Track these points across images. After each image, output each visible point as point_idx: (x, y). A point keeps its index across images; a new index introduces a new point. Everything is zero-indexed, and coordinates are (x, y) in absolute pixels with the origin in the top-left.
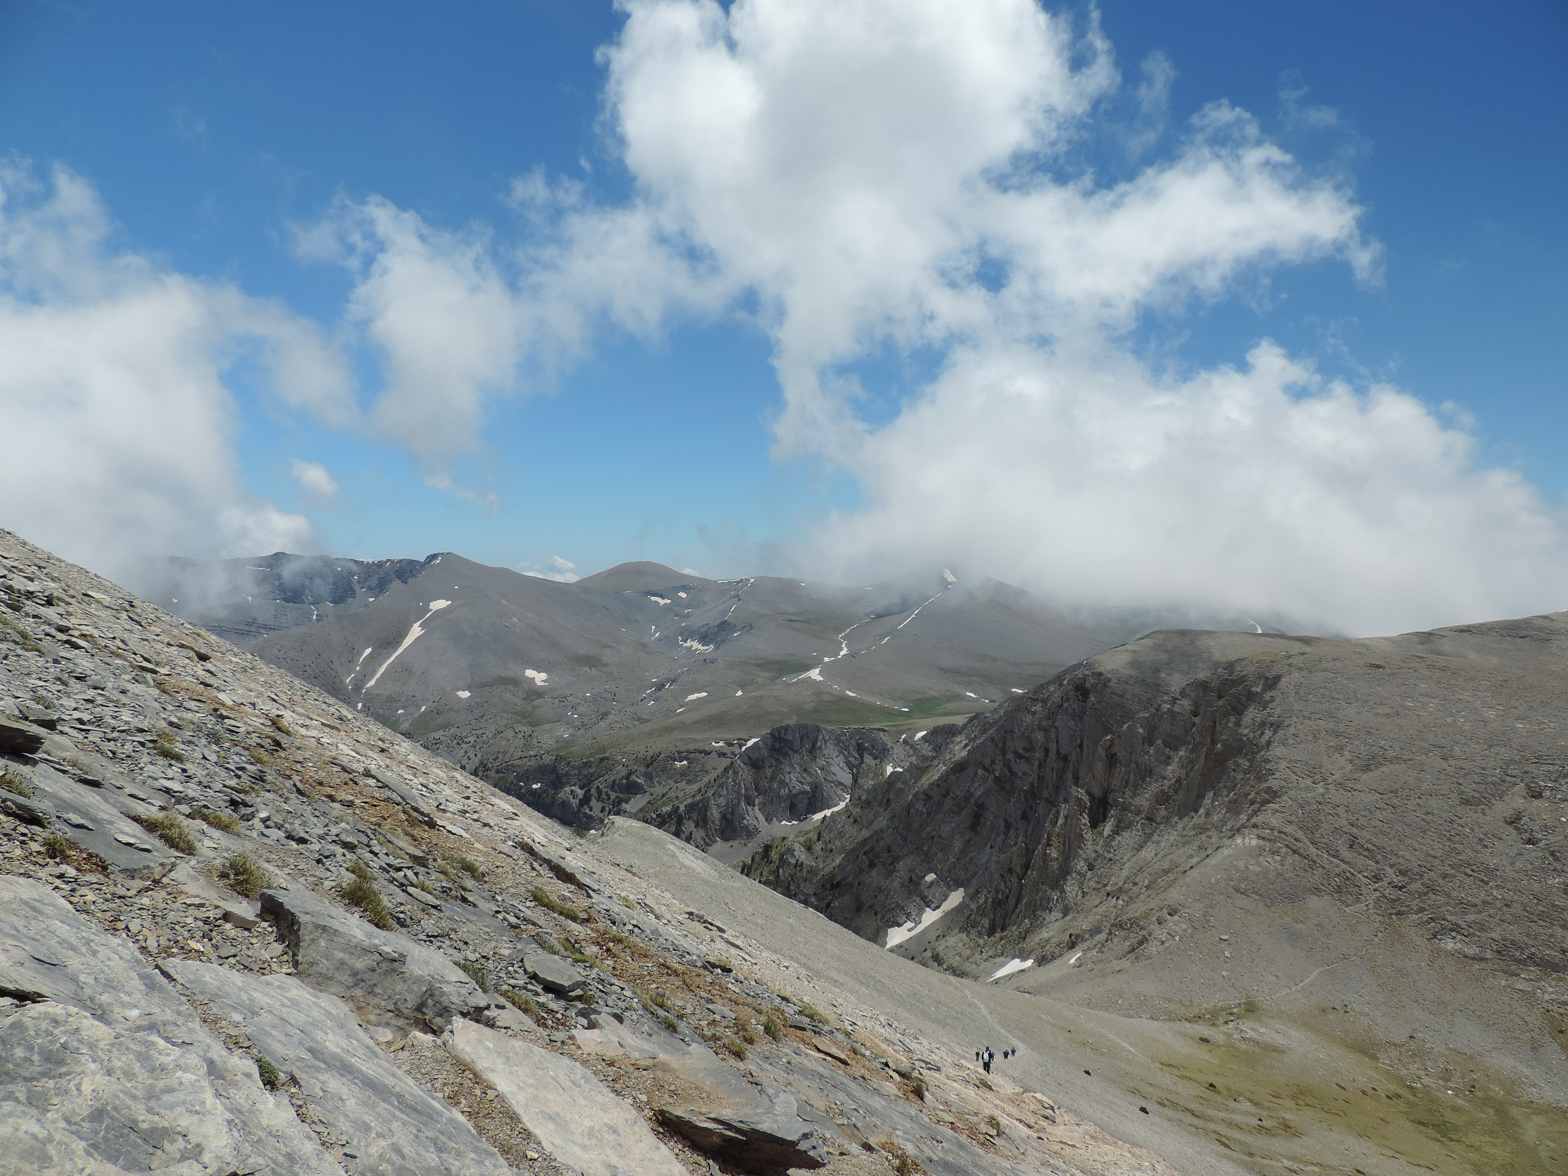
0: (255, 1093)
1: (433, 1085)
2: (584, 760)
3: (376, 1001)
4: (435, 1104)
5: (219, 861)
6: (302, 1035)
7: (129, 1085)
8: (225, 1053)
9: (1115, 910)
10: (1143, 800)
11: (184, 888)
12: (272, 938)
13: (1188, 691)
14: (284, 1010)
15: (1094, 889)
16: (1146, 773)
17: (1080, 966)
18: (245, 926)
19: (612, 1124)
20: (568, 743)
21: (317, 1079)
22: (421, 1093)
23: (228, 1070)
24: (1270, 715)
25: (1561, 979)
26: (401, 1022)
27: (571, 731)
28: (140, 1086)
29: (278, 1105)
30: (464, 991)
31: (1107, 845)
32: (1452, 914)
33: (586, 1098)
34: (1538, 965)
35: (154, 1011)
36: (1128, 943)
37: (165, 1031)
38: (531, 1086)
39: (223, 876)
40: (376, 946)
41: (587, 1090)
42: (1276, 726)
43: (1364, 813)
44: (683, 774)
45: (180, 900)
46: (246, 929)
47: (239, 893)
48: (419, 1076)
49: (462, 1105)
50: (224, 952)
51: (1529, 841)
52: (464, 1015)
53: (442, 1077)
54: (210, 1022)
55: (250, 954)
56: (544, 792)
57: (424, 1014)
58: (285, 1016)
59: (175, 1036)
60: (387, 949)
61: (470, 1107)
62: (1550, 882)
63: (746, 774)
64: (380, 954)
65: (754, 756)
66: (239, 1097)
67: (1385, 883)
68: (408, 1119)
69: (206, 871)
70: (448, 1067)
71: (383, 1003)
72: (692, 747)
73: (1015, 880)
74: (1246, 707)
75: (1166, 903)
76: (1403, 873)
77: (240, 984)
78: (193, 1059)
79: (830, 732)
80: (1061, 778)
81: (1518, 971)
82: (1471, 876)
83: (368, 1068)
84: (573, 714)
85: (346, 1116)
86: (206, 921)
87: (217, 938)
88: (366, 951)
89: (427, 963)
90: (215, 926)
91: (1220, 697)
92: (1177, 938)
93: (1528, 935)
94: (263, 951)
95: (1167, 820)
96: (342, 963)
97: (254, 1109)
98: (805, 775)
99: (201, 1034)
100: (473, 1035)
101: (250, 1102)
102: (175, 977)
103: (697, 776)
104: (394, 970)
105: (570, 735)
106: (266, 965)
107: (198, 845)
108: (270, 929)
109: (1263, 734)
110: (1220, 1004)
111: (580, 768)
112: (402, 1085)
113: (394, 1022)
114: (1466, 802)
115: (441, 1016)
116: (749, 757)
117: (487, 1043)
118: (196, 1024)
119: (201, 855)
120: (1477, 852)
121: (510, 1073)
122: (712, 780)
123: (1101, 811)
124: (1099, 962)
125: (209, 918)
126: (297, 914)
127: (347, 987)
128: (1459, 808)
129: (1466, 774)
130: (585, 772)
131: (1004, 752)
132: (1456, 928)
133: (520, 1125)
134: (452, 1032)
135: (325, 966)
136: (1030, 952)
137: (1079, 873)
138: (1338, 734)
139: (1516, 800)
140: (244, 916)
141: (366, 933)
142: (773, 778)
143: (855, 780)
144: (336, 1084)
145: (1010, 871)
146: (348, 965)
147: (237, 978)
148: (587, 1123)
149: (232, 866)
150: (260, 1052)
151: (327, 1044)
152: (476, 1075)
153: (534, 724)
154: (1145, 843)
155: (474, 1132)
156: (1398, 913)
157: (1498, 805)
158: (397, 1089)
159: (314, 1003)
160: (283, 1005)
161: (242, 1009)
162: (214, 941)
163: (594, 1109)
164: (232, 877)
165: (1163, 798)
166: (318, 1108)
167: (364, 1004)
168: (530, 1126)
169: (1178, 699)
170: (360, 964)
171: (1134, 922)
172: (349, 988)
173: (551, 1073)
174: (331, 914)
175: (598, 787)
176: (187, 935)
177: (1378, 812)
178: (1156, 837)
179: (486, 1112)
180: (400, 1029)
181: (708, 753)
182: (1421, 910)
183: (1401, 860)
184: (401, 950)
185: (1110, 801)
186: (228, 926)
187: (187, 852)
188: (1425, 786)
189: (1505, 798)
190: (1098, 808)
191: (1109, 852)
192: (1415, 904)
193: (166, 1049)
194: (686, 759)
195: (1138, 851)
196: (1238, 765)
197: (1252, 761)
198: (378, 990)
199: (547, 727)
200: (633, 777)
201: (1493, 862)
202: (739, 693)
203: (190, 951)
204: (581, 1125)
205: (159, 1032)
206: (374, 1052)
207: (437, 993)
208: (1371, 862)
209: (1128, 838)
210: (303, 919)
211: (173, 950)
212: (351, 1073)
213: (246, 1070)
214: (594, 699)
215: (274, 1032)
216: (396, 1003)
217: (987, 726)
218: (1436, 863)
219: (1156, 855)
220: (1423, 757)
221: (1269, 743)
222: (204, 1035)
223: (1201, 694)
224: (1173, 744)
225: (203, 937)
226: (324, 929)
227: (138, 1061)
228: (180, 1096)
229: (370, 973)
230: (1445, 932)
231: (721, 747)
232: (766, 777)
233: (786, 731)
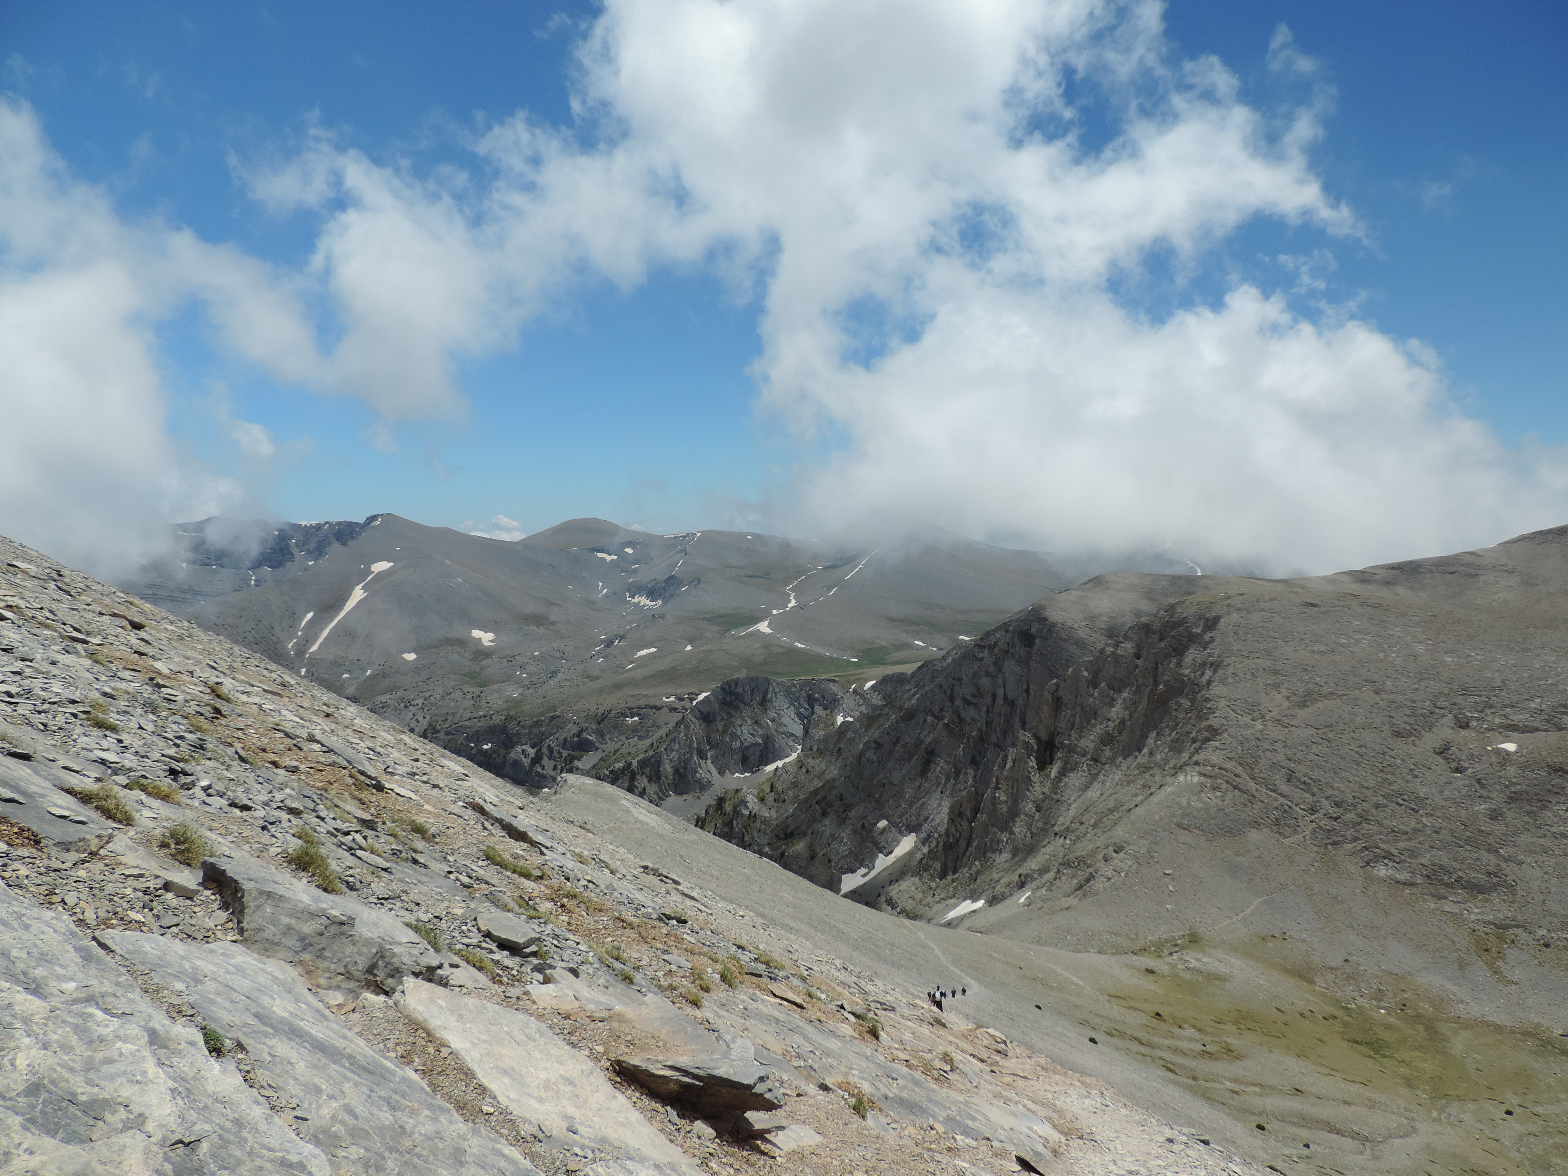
0: (199, 1061)
1: (385, 1045)
2: (535, 719)
3: (325, 964)
4: (388, 1064)
5: (158, 831)
6: (249, 1001)
7: (66, 1058)
8: (167, 1022)
9: (1062, 849)
10: (1088, 742)
11: (123, 859)
12: (215, 906)
13: (1130, 634)
14: (228, 977)
15: (1043, 830)
16: (1091, 715)
17: (1030, 904)
18: (187, 895)
19: (568, 1076)
20: (518, 702)
21: (264, 1044)
22: (373, 1054)
23: (170, 1039)
24: (1210, 655)
25: (1487, 901)
26: (352, 985)
27: (520, 690)
28: (78, 1058)
29: (224, 1071)
30: (415, 952)
31: (1055, 788)
32: (1384, 842)
33: (541, 1052)
34: (1465, 888)
35: (91, 983)
36: (1075, 881)
37: (104, 1003)
38: (485, 1042)
39: (164, 845)
40: (323, 910)
41: (542, 1044)
42: (1216, 666)
43: (1300, 748)
44: (634, 730)
45: (118, 871)
46: (188, 898)
47: (180, 863)
48: (370, 1037)
49: (416, 1064)
50: (166, 922)
51: (1457, 770)
52: (416, 975)
53: (395, 1037)
54: (151, 992)
55: (193, 923)
56: (495, 752)
57: (375, 975)
58: (230, 983)
59: (114, 1008)
60: (335, 913)
61: (424, 1065)
62: (1476, 808)
63: (697, 728)
64: (328, 918)
65: (705, 711)
66: (182, 1065)
67: (1320, 815)
68: (360, 1080)
69: (146, 841)
70: (400, 1027)
71: (333, 967)
72: (643, 702)
73: (965, 824)
74: (1187, 648)
75: (1112, 840)
76: (1337, 805)
77: (182, 953)
78: (133, 1029)
79: (780, 684)
80: (1008, 722)
81: (1447, 895)
82: (1401, 805)
83: (317, 1031)
84: (522, 673)
85: (296, 1079)
86: (146, 892)
87: (158, 908)
88: (313, 915)
89: (377, 925)
90: (156, 896)
91: (1161, 639)
92: (1123, 874)
93: (1456, 860)
94: (207, 919)
95: (1112, 760)
96: (289, 928)
97: (199, 1076)
98: (756, 727)
99: (142, 1004)
100: (424, 995)
101: (195, 1070)
102: (113, 948)
103: (649, 731)
104: (342, 934)
105: (520, 694)
106: (210, 933)
107: (136, 815)
108: (213, 897)
109: (1203, 673)
110: (1164, 937)
111: (531, 727)
112: (352, 1046)
113: (345, 985)
114: (1398, 734)
115: (392, 976)
116: (701, 712)
117: (440, 1001)
118: (136, 995)
119: (139, 826)
120: (1408, 781)
121: (464, 1030)
122: (664, 735)
123: (1048, 754)
124: (1048, 900)
125: (148, 888)
126: (241, 881)
127: (295, 951)
128: (1391, 741)
129: (1397, 708)
130: (535, 731)
131: (952, 699)
132: (1388, 856)
133: (475, 1081)
134: (403, 992)
135: (271, 931)
136: (981, 894)
137: (1027, 815)
138: (1276, 672)
139: (1445, 731)
140: (185, 885)
141: (313, 897)
142: (724, 731)
143: (806, 731)
144: (284, 1048)
145: (961, 814)
146: (295, 930)
147: (179, 947)
148: (543, 1075)
149: (173, 835)
150: (204, 1020)
151: (275, 1009)
152: (429, 1034)
153: (483, 684)
154: (1091, 783)
155: (428, 1089)
156: (1334, 843)
157: (1428, 736)
158: (348, 1051)
159: (261, 969)
160: (228, 972)
161: (184, 978)
162: (155, 911)
163: (550, 1062)
164: (173, 846)
165: (1107, 740)
166: (267, 1073)
167: (313, 968)
168: (485, 1081)
169: (1121, 642)
170: (308, 928)
171: (1081, 861)
172: (297, 953)
173: (506, 1029)
174: (276, 880)
175: (549, 746)
176: (126, 905)
177: (1314, 746)
178: (1101, 777)
179: (440, 1069)
180: (352, 991)
181: (659, 708)
182: (1355, 839)
183: (1336, 792)
184: (349, 913)
185: (1057, 744)
186: (169, 895)
187: (125, 823)
188: (1359, 720)
189: (1434, 729)
190: (1045, 751)
191: (1056, 793)
192: (1349, 834)
193: (105, 1020)
194: (637, 715)
195: (1084, 791)
196: (1180, 705)
197: (1193, 701)
198: (327, 954)
199: (495, 687)
200: (585, 735)
201: (1422, 792)
202: (689, 648)
203: (130, 922)
204: (537, 1078)
205: (97, 1003)
206: (323, 1015)
207: (388, 954)
208: (1307, 795)
209: (1075, 779)
210: (246, 885)
211: (112, 922)
212: (300, 1037)
213: (190, 1038)
214: (543, 658)
215: (219, 1000)
216: (346, 966)
217: (936, 674)
218: (1369, 793)
219: (1102, 794)
220: (1357, 692)
221: (1209, 683)
222: (145, 1005)
223: (1144, 637)
224: (1117, 686)
225: (144, 907)
226: (269, 894)
227: (76, 1033)
228: (120, 1067)
229: (319, 937)
230: (1376, 859)
231: (672, 702)
232: (718, 731)
233: (736, 684)
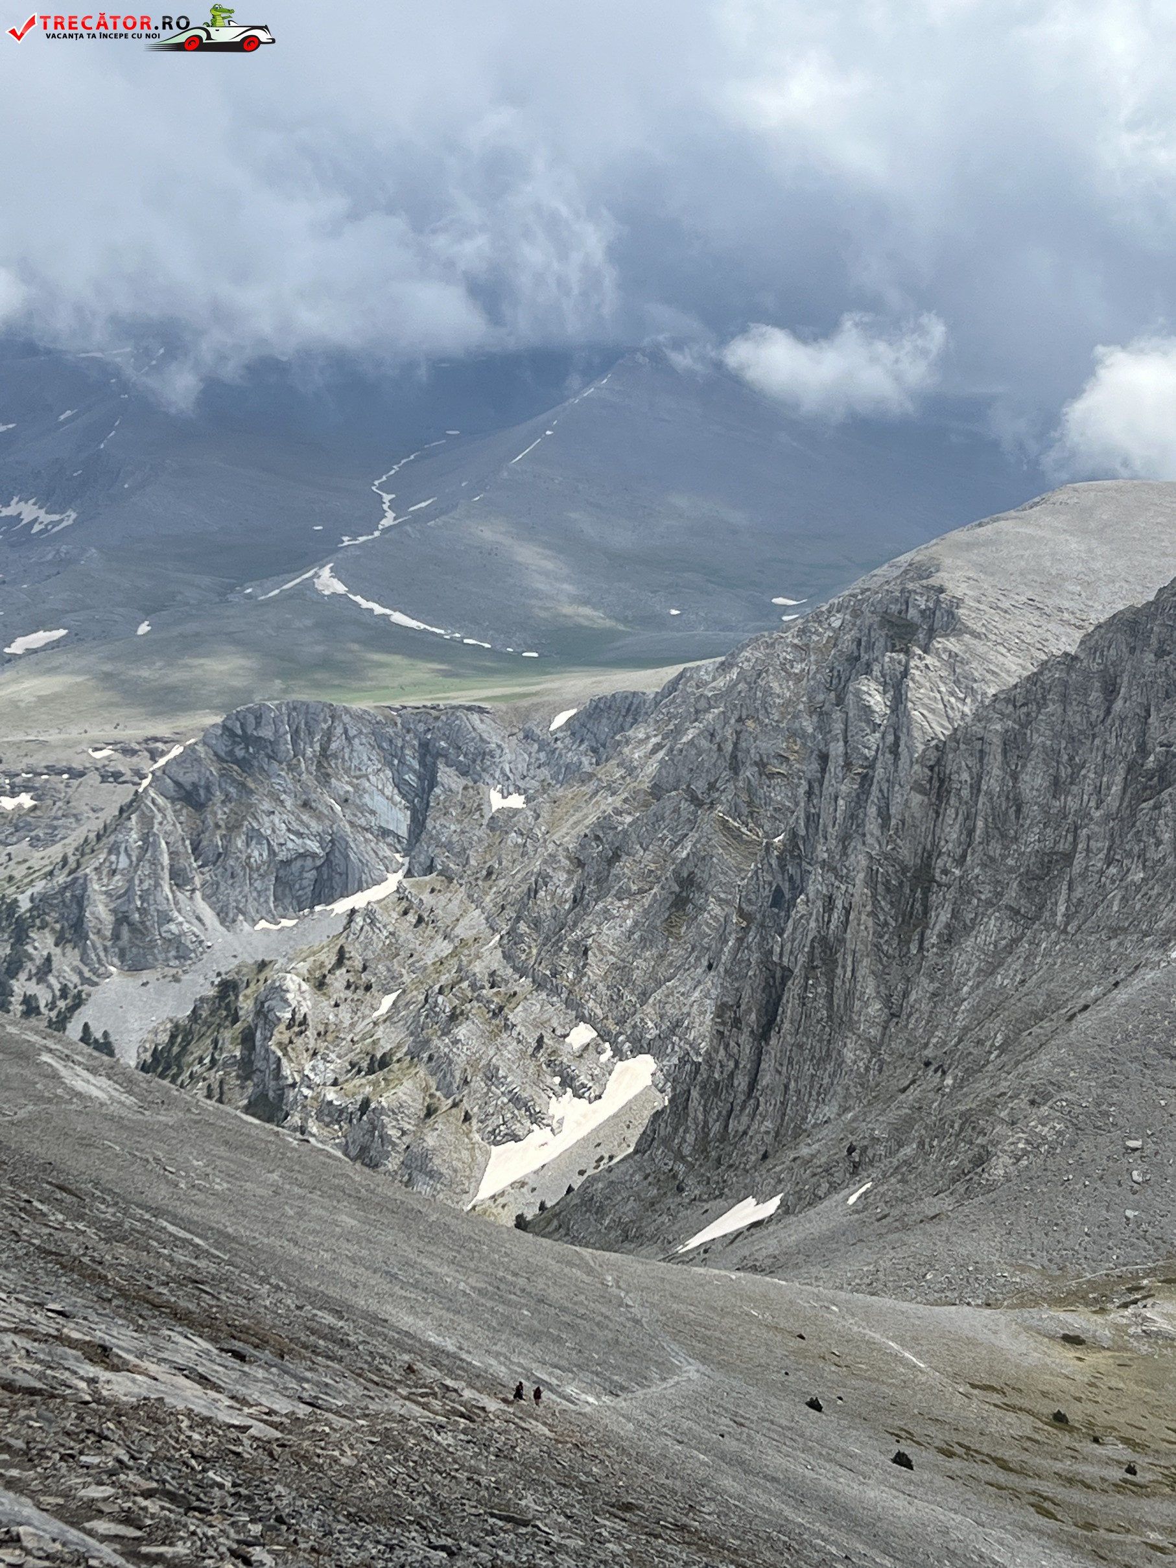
9: (937, 1097)
15: (902, 1055)
17: (865, 1209)
36: (953, 1164)
63: (169, 820)
65: (187, 779)
72: (40, 760)
73: (746, 1041)
79: (359, 717)
98: (305, 818)
103: (55, 828)
110: (1115, 1270)
116: (177, 783)
122: (92, 836)
124: (901, 1200)
136: (774, 1186)
142: (233, 827)
143: (418, 823)
181: (77, 774)
194: (27, 789)
202: (144, 628)
231: (108, 758)
232: (218, 826)
233: (258, 719)
